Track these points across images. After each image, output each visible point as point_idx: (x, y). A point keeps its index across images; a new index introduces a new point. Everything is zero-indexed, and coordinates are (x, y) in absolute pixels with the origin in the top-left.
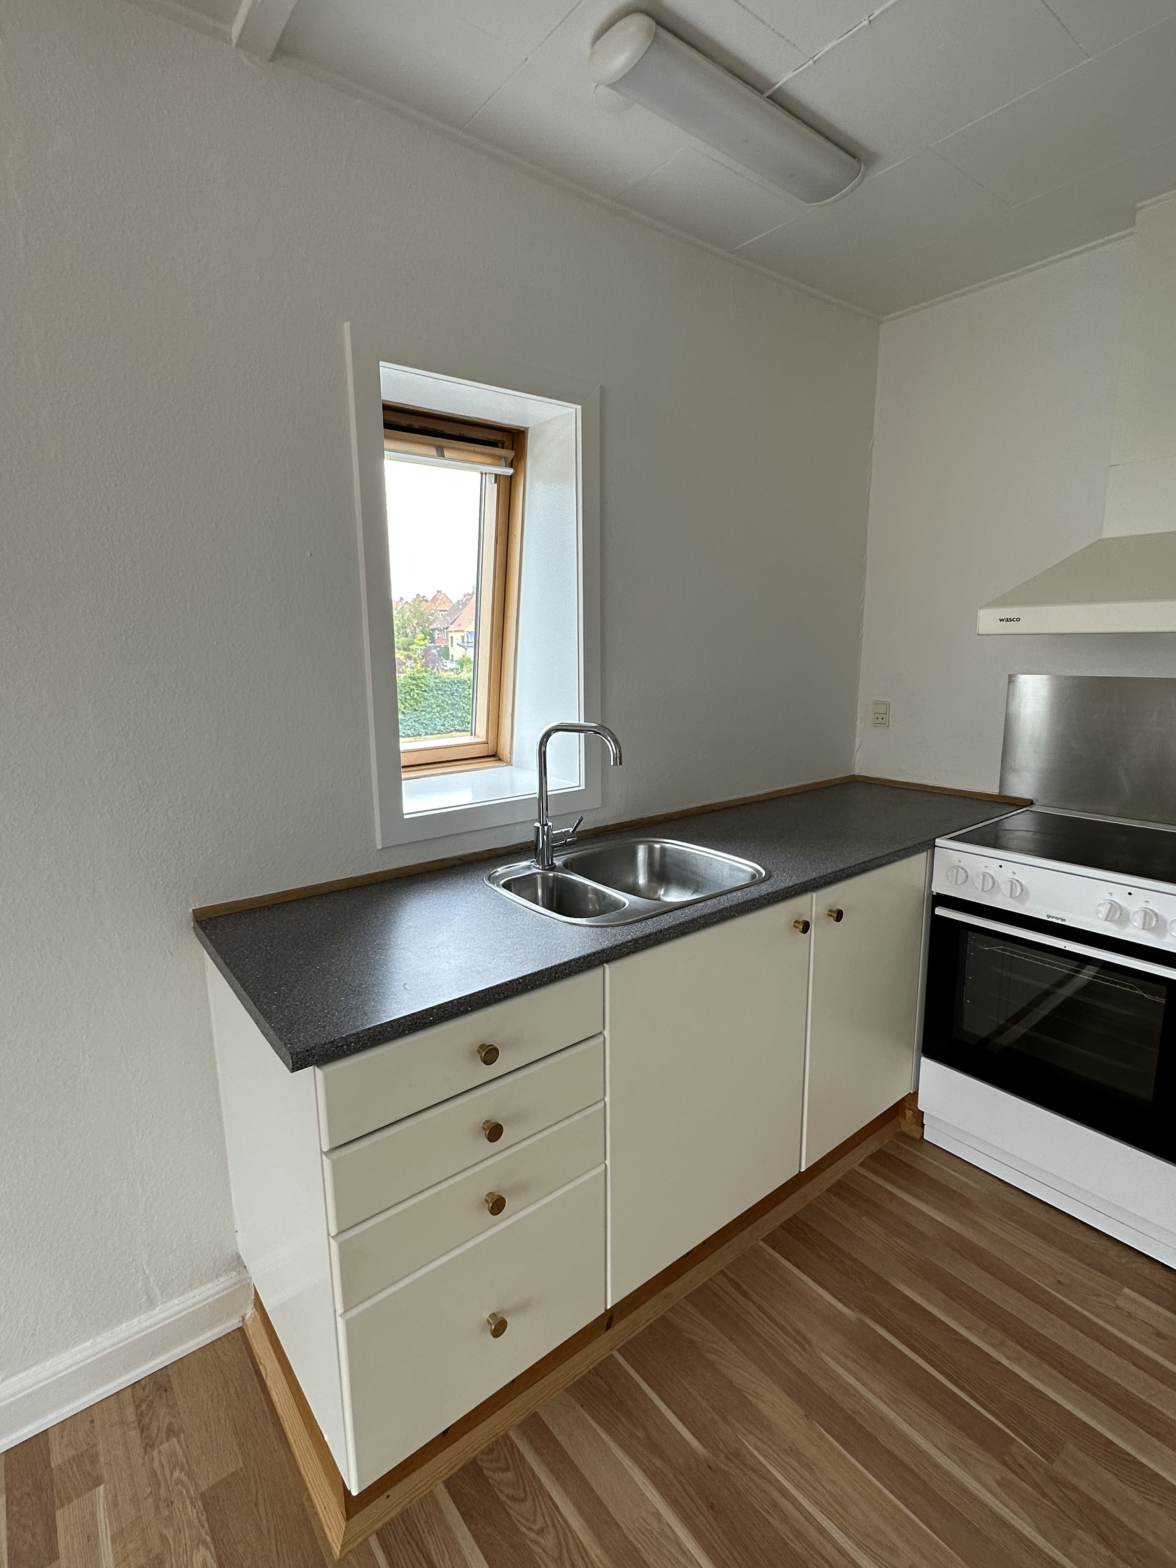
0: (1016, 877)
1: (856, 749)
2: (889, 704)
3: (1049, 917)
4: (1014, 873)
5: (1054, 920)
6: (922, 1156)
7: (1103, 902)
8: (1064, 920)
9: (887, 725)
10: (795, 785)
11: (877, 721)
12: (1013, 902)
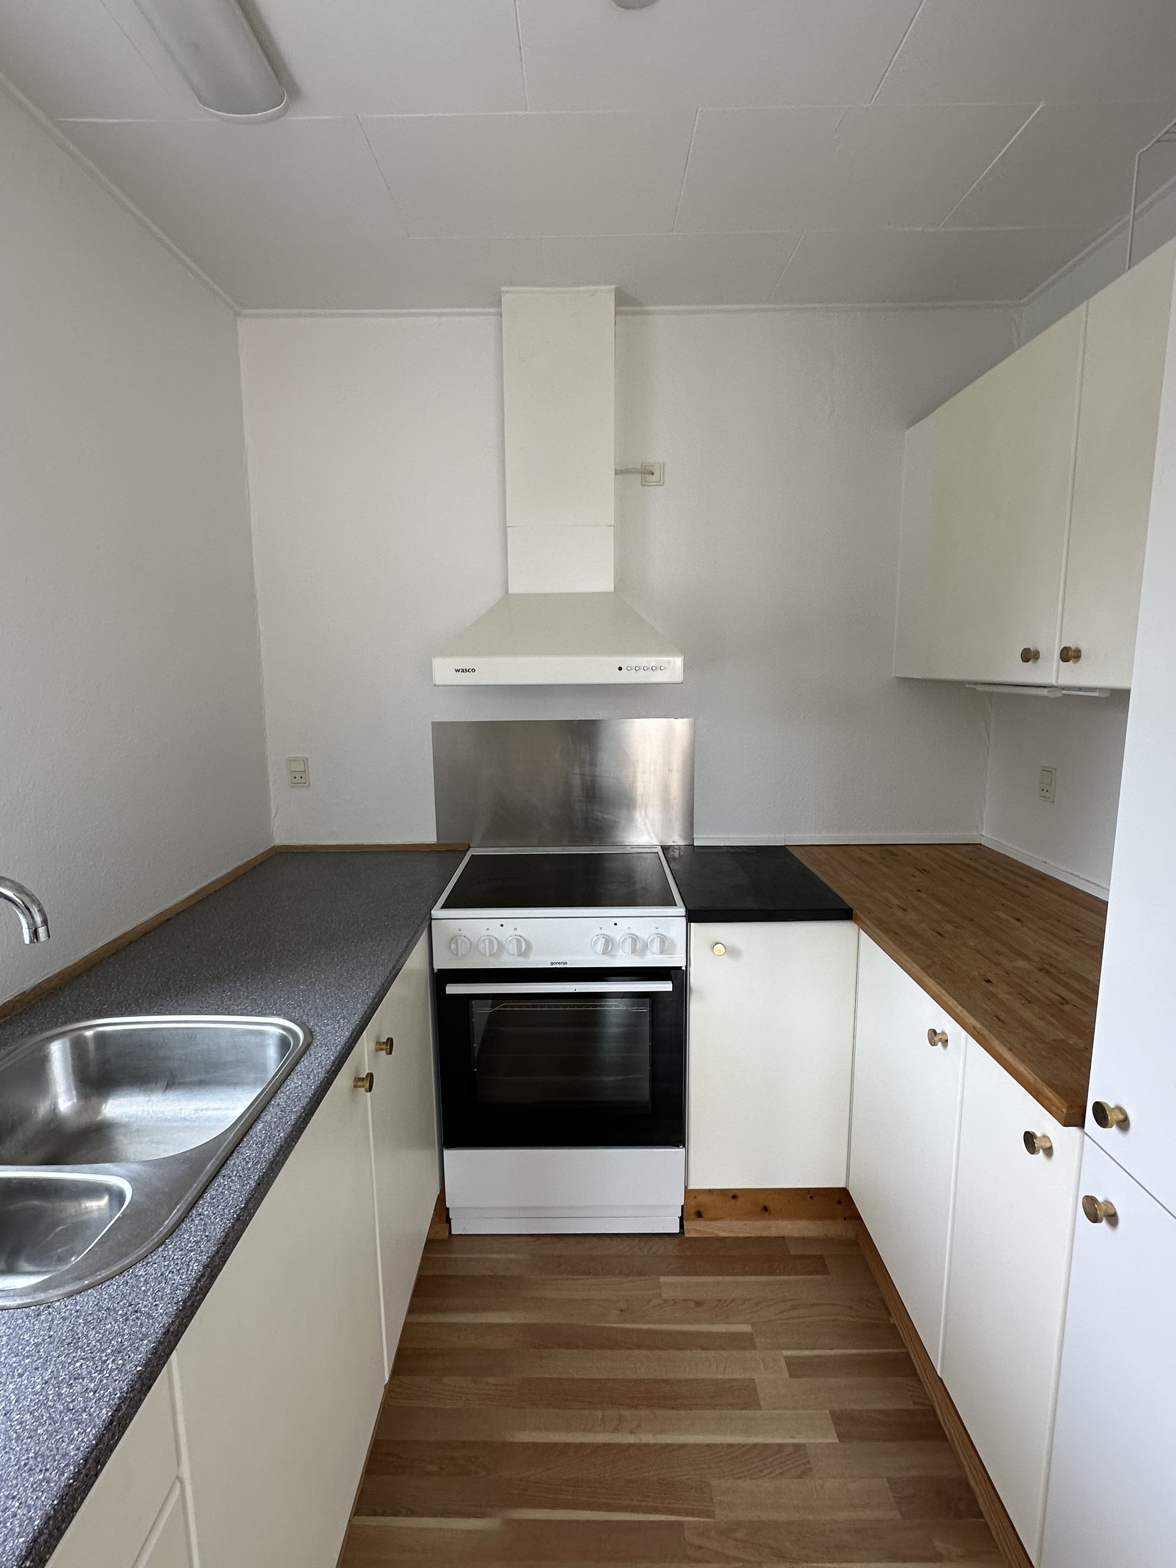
0: (517, 933)
1: (273, 816)
2: (307, 760)
3: (552, 964)
4: (515, 929)
5: (558, 966)
6: (455, 1256)
7: (596, 938)
8: (566, 963)
9: (307, 784)
10: (219, 875)
11: (296, 781)
12: (521, 959)
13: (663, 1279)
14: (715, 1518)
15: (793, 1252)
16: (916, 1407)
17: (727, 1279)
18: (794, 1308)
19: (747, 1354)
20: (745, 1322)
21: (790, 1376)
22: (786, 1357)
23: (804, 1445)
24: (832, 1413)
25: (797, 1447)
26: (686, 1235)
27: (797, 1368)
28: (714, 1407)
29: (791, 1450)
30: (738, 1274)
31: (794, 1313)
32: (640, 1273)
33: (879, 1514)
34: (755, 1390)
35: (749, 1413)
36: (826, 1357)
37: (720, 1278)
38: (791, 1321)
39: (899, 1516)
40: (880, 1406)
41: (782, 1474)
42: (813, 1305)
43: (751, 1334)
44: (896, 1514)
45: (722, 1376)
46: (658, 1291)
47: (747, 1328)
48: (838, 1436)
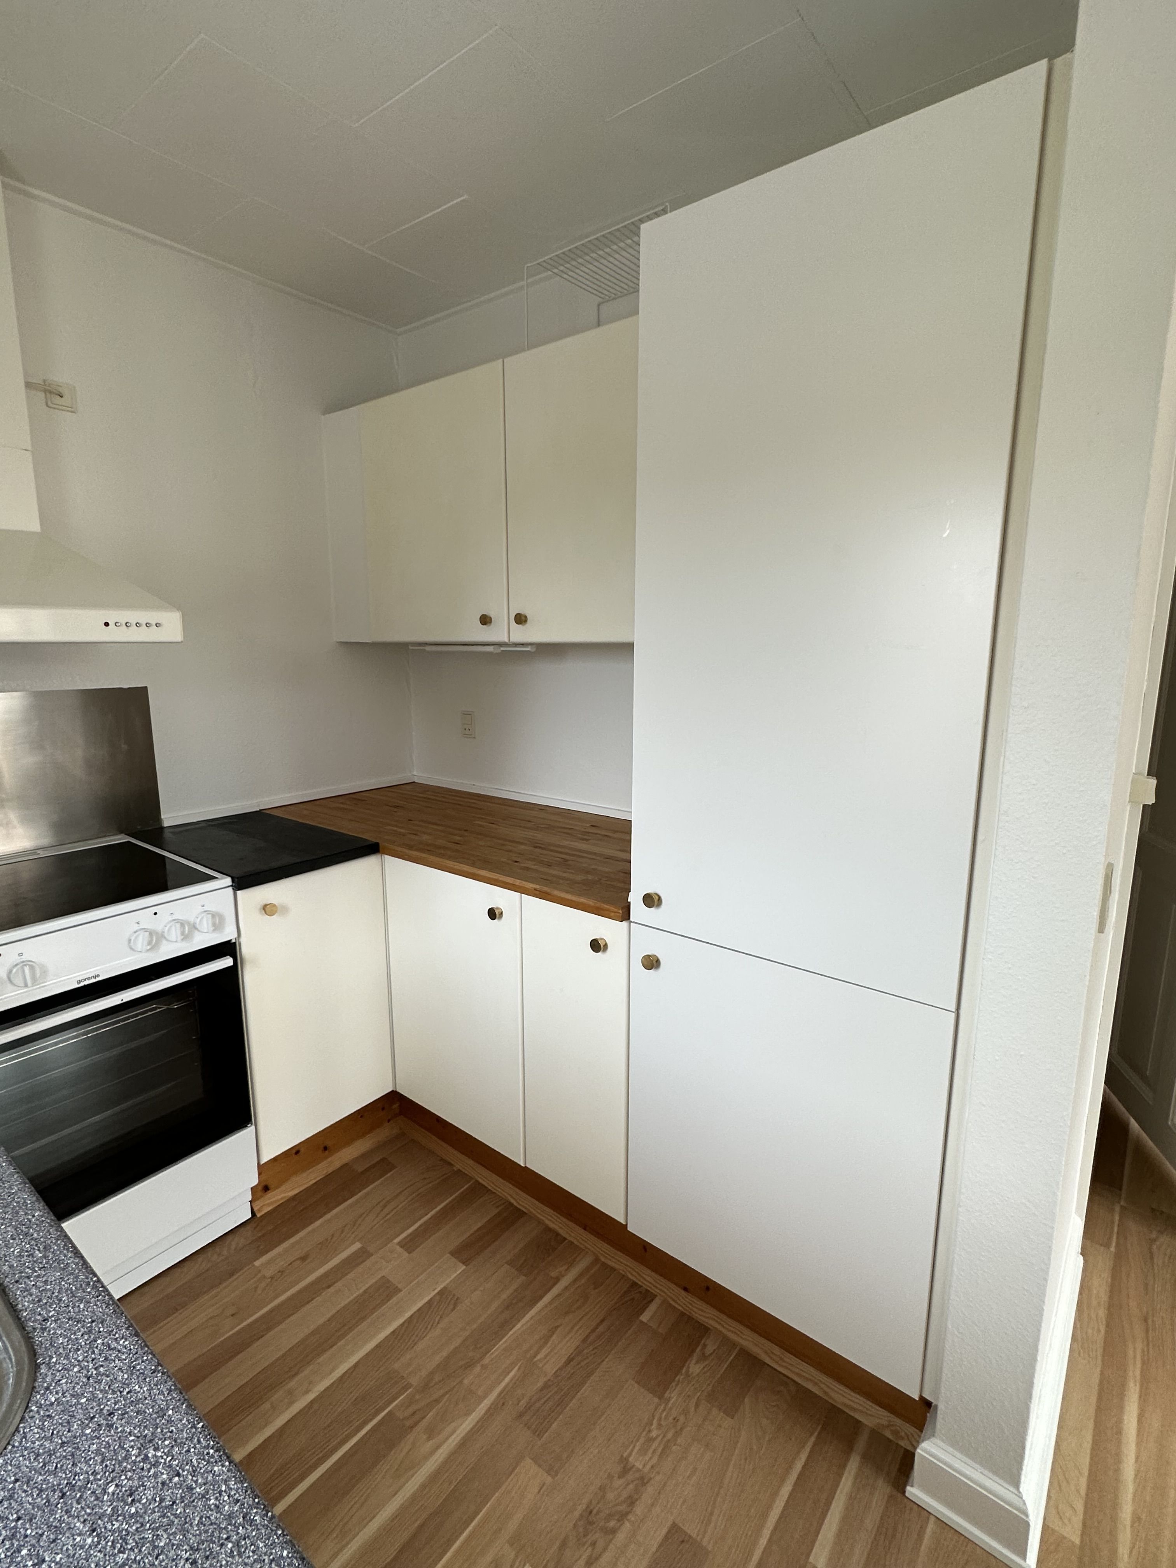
13: (257, 1263)
14: (411, 1386)
15: (360, 1169)
16: (500, 1208)
17: (318, 1223)
18: (385, 1206)
19: (368, 1263)
20: (353, 1243)
21: (409, 1253)
22: (399, 1243)
23: (445, 1287)
24: (452, 1254)
25: (441, 1293)
26: (258, 1215)
27: (409, 1245)
28: (364, 1319)
29: (438, 1298)
30: (325, 1214)
31: (386, 1210)
32: (231, 1274)
33: (515, 1286)
34: (388, 1281)
35: (394, 1300)
36: (425, 1222)
37: (310, 1228)
38: (388, 1217)
39: (524, 1278)
40: (479, 1225)
41: (441, 1317)
42: (398, 1195)
43: (362, 1248)
44: (523, 1278)
45: (357, 1293)
46: (259, 1275)
47: (357, 1246)
48: (463, 1263)
